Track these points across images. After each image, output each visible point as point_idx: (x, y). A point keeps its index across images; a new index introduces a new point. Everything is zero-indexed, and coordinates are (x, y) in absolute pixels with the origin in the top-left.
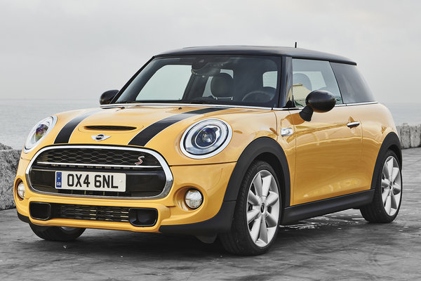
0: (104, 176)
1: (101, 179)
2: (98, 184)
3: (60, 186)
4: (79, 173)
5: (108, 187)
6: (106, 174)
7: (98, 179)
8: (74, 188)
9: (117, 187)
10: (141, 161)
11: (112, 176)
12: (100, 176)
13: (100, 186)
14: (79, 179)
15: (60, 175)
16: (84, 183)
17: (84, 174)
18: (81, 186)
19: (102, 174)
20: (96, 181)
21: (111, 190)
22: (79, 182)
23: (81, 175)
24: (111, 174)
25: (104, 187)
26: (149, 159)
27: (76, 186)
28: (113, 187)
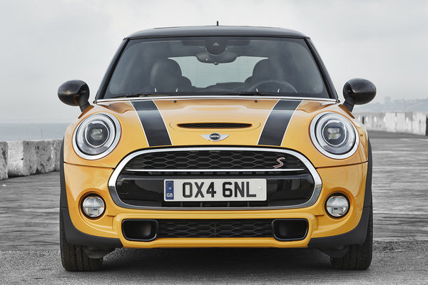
0: (236, 183)
1: (232, 187)
2: (227, 193)
3: (172, 198)
4: (199, 181)
5: (243, 196)
6: (239, 181)
7: (227, 186)
8: (193, 199)
9: (255, 196)
10: (282, 164)
11: (248, 183)
12: (230, 184)
13: (230, 195)
14: (199, 188)
15: (171, 184)
16: (208, 192)
17: (207, 182)
18: (203, 196)
19: (233, 181)
20: (224, 190)
21: (246, 199)
22: (199, 192)
23: (203, 184)
24: (245, 180)
25: (236, 196)
26: (290, 160)
27: (196, 196)
28: (248, 195)
